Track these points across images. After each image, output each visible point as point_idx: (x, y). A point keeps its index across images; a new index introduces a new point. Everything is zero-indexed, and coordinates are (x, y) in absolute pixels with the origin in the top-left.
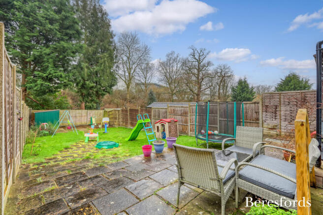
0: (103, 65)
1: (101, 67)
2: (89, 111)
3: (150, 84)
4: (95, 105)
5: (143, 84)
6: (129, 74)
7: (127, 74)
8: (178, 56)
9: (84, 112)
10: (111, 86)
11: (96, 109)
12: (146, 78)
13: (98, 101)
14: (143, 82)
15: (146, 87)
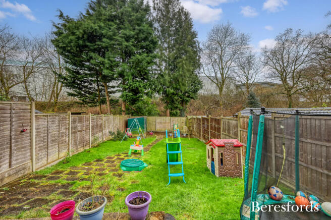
0: (181, 69)
1: (179, 71)
2: (173, 118)
3: (254, 84)
4: (178, 111)
5: (244, 85)
6: (222, 74)
7: (219, 75)
8: (299, 35)
9: (168, 118)
10: (195, 91)
11: (181, 116)
12: (247, 77)
13: (181, 108)
14: (243, 82)
15: (248, 88)
